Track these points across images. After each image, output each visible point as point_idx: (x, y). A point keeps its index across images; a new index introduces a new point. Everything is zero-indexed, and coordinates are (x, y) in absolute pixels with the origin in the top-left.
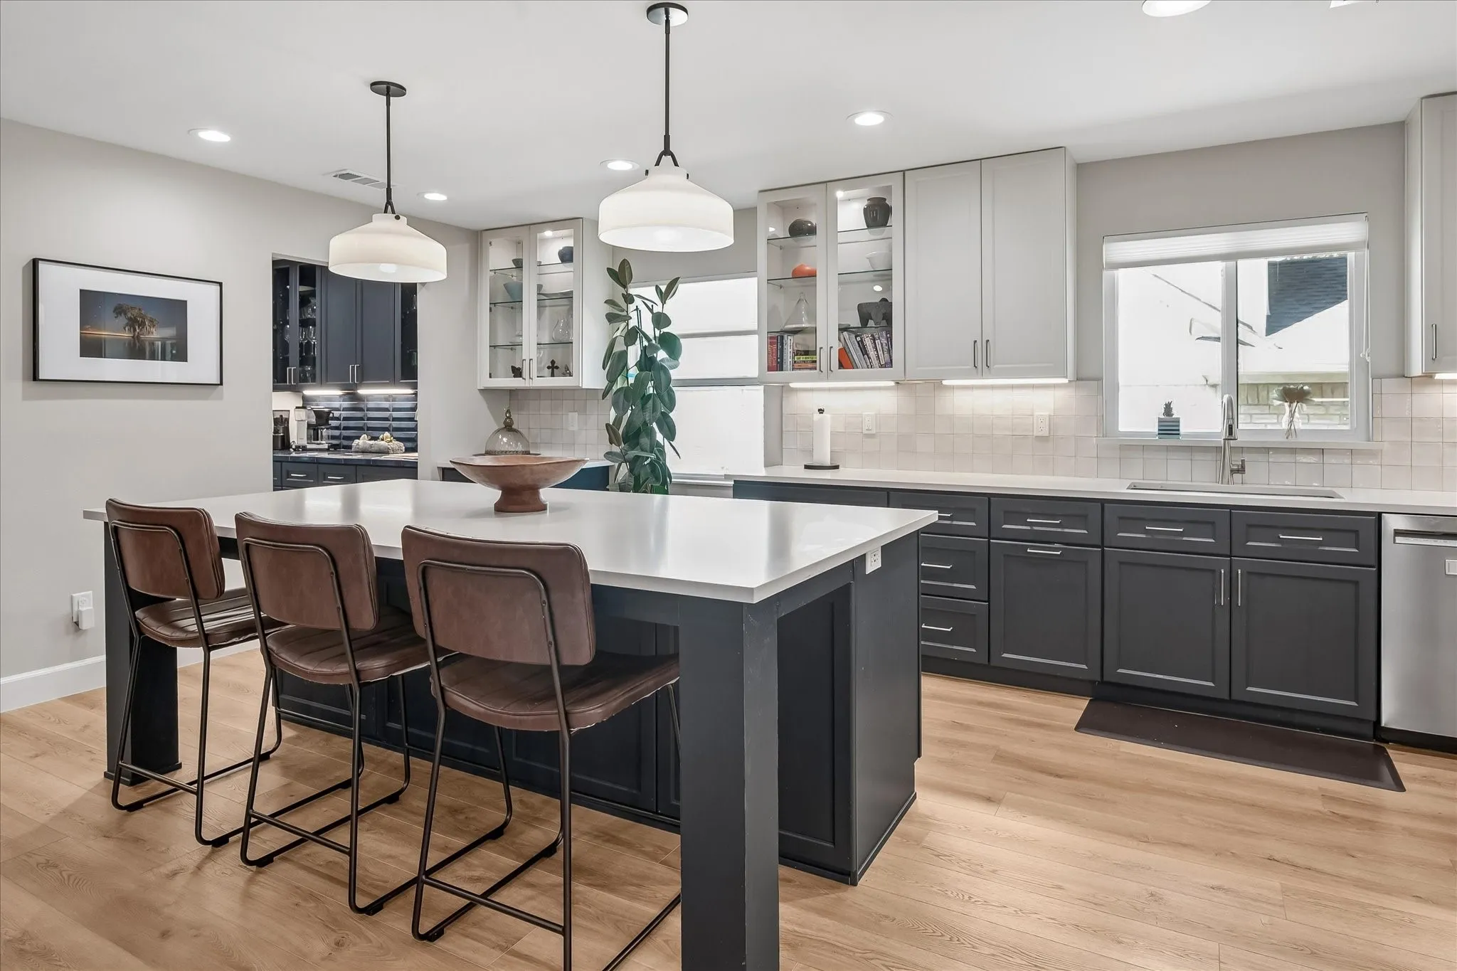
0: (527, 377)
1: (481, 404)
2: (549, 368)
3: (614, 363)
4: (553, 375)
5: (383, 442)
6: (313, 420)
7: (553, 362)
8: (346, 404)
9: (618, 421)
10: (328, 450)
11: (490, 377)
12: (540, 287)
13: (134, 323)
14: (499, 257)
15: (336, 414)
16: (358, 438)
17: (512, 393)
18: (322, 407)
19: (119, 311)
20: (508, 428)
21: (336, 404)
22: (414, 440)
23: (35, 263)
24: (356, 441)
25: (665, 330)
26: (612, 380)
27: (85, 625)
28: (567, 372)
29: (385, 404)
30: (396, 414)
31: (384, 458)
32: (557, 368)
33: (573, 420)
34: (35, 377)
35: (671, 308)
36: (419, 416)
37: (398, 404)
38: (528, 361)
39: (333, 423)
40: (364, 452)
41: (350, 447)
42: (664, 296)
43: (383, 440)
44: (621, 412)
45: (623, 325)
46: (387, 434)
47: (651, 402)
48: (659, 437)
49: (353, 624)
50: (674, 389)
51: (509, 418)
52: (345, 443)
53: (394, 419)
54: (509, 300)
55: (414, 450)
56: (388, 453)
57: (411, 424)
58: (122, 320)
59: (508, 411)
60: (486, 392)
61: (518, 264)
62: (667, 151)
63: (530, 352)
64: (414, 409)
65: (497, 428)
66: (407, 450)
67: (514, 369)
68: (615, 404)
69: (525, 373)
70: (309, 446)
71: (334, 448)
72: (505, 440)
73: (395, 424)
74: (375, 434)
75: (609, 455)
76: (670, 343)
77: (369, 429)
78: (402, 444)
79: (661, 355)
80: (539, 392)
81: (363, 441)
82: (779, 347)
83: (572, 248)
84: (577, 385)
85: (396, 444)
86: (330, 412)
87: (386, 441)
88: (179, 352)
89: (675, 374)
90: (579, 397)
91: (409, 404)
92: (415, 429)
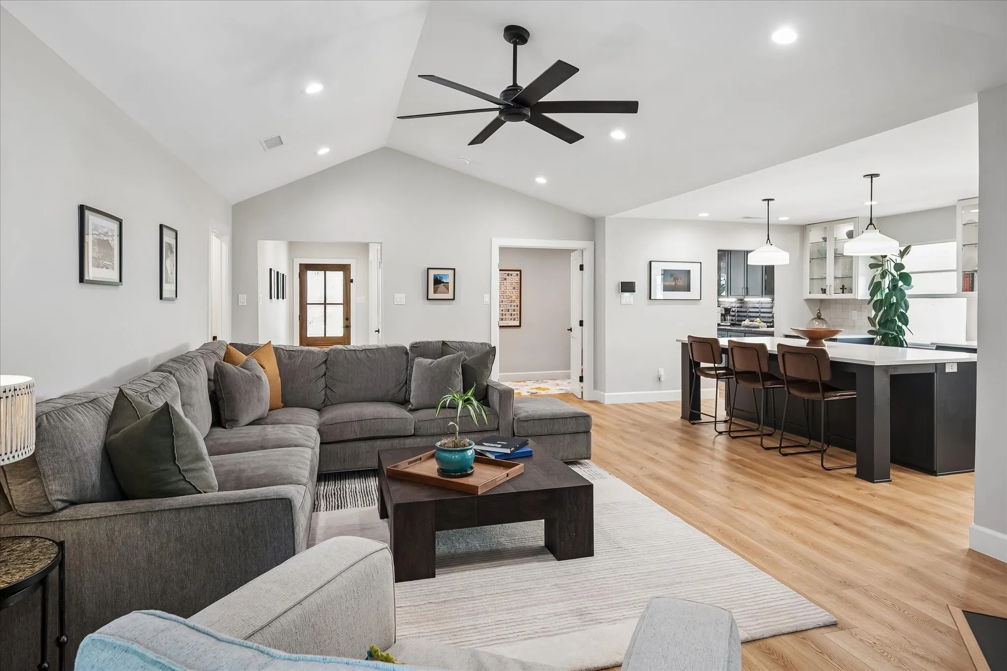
0: (829, 294)
1: (806, 307)
2: (841, 289)
3: (875, 287)
4: (843, 293)
5: (756, 323)
6: (724, 312)
7: (843, 286)
8: (738, 305)
9: (876, 316)
10: (730, 326)
11: (810, 293)
12: (836, 250)
13: (675, 279)
14: (815, 236)
15: (734, 309)
16: (745, 321)
17: (822, 301)
18: (727, 306)
19: (672, 275)
20: (819, 317)
21: (734, 305)
22: (773, 322)
23: (650, 262)
24: (744, 322)
25: (901, 271)
26: (873, 294)
27: (662, 379)
28: (851, 291)
29: (757, 305)
30: (762, 310)
31: (757, 329)
32: (846, 289)
33: (854, 314)
34: (650, 299)
35: (905, 261)
36: (775, 310)
37: (764, 306)
38: (829, 286)
39: (732, 313)
40: (747, 327)
41: (741, 325)
42: (902, 254)
43: (756, 322)
44: (877, 311)
45: (881, 268)
46: (758, 319)
47: (894, 306)
48: (900, 324)
49: (763, 370)
50: (907, 299)
51: (819, 313)
52: (737, 323)
53: (762, 312)
54: (820, 257)
55: (772, 326)
56: (759, 328)
57: (770, 315)
58: (672, 278)
59: (819, 310)
60: (809, 301)
61: (825, 239)
62: (871, 224)
63: (830, 282)
64: (772, 308)
65: (813, 317)
66: (768, 327)
67: (822, 289)
68: (874, 307)
69: (827, 291)
70: (722, 324)
71: (732, 325)
72: (817, 323)
73: (762, 315)
74: (752, 319)
75: (870, 332)
76: (906, 278)
77: (750, 317)
78: (765, 324)
79: (900, 283)
80: (835, 301)
81: (747, 322)
82: (971, 279)
83: (853, 231)
84: (855, 297)
85: (762, 324)
86: (731, 309)
87: (757, 322)
88: (688, 289)
89: (907, 292)
90: (857, 304)
91: (769, 306)
92: (773, 317)
